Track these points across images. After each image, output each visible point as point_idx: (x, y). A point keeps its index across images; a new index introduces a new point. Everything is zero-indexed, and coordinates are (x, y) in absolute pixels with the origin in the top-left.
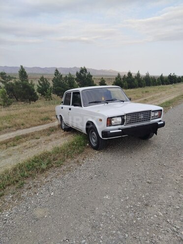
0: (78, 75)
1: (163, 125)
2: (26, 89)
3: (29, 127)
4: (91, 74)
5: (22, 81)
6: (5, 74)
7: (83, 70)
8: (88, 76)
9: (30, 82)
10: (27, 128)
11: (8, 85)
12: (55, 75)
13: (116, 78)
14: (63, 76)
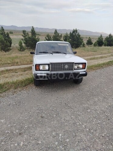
0: (71, 34)
1: (85, 75)
2: (34, 41)
3: (20, 65)
4: (80, 34)
5: (32, 36)
6: (25, 31)
7: (75, 31)
8: (77, 35)
9: (37, 38)
10: (19, 65)
11: (26, 38)
12: (55, 33)
13: (99, 38)
14: (60, 35)
